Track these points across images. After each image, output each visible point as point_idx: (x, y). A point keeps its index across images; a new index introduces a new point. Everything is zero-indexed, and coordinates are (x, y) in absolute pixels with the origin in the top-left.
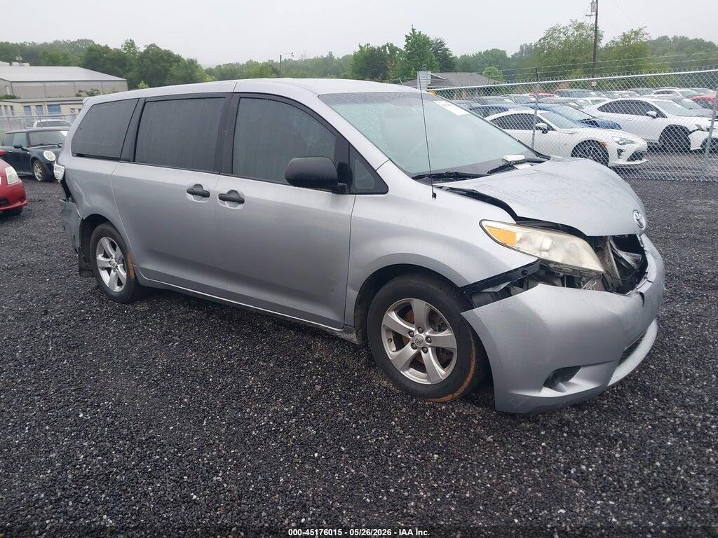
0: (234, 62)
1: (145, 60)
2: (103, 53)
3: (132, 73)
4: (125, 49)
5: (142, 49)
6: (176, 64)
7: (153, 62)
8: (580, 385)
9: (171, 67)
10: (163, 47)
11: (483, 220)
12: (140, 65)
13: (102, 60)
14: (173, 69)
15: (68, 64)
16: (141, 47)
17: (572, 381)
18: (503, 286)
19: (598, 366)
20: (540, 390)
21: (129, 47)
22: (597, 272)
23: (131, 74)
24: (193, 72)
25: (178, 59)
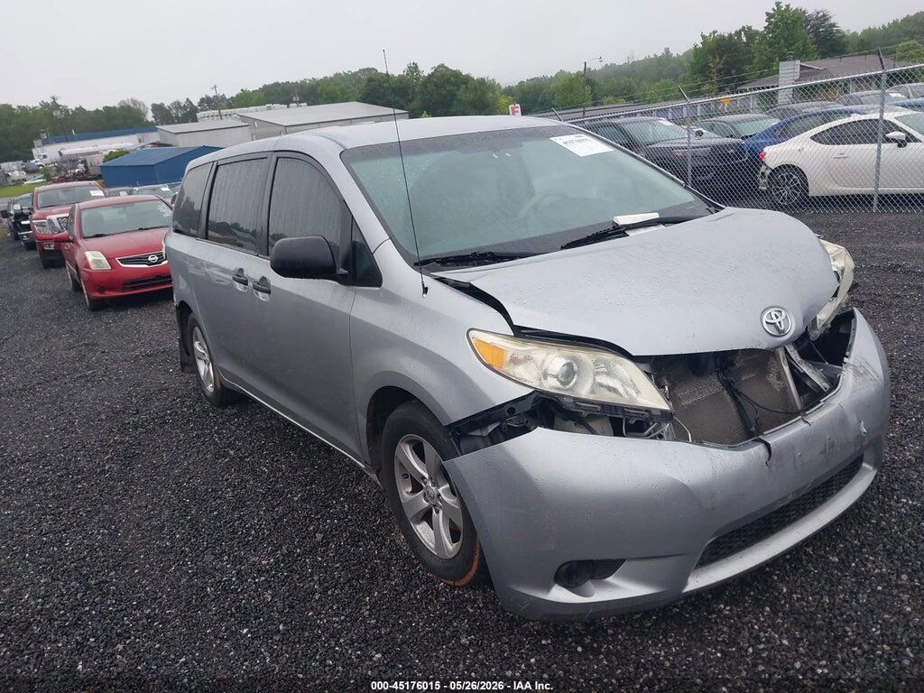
0: (539, 75)
1: (428, 85)
2: (384, 82)
3: (415, 103)
4: (408, 74)
5: (426, 74)
6: (464, 86)
7: (436, 85)
8: (621, 589)
9: (458, 90)
10: (453, 67)
11: (471, 329)
12: (422, 92)
13: (381, 91)
14: (462, 94)
15: (347, 100)
16: (426, 70)
17: (610, 579)
18: (491, 428)
19: (663, 560)
20: (548, 588)
21: (412, 73)
22: (662, 411)
23: (412, 105)
24: (484, 94)
25: (466, 80)
